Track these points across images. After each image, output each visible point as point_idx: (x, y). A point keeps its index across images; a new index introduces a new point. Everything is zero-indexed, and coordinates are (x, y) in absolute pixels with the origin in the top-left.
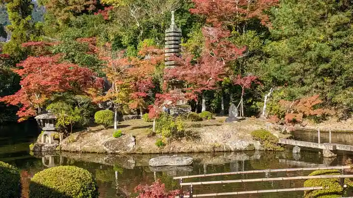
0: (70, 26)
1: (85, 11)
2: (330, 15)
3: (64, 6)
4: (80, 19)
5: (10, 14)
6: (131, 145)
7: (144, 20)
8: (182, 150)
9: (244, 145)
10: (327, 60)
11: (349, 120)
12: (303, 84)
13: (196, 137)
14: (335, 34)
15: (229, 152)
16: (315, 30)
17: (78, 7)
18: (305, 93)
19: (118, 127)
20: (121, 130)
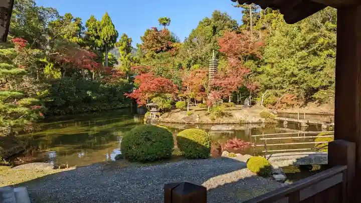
0: (154, 58)
1: (162, 51)
2: (297, 51)
3: (151, 48)
4: (159, 55)
5: (121, 52)
6: (197, 119)
7: (194, 55)
8: (224, 122)
9: (256, 120)
10: (295, 76)
11: (306, 108)
12: (282, 88)
13: (231, 116)
14: (300, 62)
15: (248, 123)
16: (289, 60)
17: (158, 48)
18: (283, 93)
19: (190, 110)
20: (190, 111)
